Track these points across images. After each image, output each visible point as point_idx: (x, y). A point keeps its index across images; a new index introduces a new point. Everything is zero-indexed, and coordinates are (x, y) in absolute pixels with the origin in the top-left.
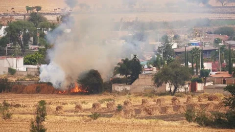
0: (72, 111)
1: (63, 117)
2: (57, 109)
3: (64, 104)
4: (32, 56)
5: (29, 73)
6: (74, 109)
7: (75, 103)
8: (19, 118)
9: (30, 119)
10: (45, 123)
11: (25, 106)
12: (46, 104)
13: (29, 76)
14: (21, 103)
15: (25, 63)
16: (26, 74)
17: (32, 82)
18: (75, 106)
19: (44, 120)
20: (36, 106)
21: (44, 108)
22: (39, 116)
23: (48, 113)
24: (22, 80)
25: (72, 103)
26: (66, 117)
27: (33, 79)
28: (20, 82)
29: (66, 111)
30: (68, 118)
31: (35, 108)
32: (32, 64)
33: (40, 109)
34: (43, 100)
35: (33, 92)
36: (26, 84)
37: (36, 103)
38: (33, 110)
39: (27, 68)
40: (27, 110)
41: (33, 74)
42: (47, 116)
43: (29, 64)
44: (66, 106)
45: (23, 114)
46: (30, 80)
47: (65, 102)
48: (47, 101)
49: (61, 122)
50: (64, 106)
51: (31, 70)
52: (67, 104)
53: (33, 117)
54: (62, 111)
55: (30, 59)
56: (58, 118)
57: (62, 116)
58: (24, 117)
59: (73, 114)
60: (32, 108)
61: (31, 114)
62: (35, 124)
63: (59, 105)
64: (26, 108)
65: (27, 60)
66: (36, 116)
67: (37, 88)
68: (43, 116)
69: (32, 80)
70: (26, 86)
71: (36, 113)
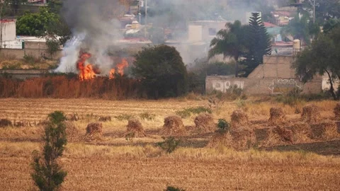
0: (120, 135)
1: (103, 147)
2: (88, 129)
3: (104, 119)
4: (35, 17)
5: (28, 52)
6: (125, 129)
7: (128, 117)
8: (7, 149)
9: (32, 151)
10: (63, 159)
11: (19, 125)
12: (65, 118)
13: (28, 59)
14: (11, 118)
15: (20, 33)
16: (21, 55)
17: (35, 72)
18: (126, 122)
19: (60, 154)
20: (44, 123)
21: (61, 129)
22: (51, 144)
23: (69, 139)
24: (12, 68)
25: (120, 118)
26: (107, 147)
27: (36, 66)
28: (8, 71)
29: (107, 135)
30: (112, 149)
31: (42, 128)
32: (33, 34)
33: (52, 129)
34: (58, 110)
35: (37, 95)
36: (21, 78)
37: (44, 117)
38: (38, 131)
39: (23, 43)
40: (24, 131)
41: (37, 55)
42: (68, 145)
43: (28, 34)
44: (108, 123)
45: (17, 140)
46: (30, 69)
47: (105, 115)
48: (68, 113)
49: (98, 157)
50: (103, 123)
51: (32, 46)
52: (109, 118)
53: (38, 147)
54: (99, 135)
55: (30, 24)
56: (92, 149)
57: (99, 144)
58: (17, 146)
59: (123, 140)
60: (34, 129)
61: (32, 141)
62: (42, 161)
63: (93, 121)
64: (23, 128)
65: (24, 25)
66: (44, 144)
67: (46, 85)
68: (60, 144)
69: (34, 69)
70: (22, 81)
71: (44, 140)
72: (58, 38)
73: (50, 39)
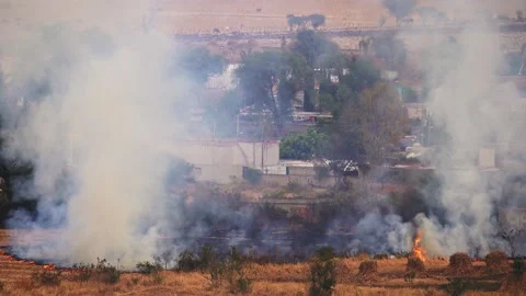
0: (399, 276)
1: (377, 289)
2: (361, 268)
3: (380, 257)
4: (301, 138)
5: (293, 179)
6: (404, 268)
7: (407, 256)
8: (267, 290)
9: (296, 292)
12: (333, 255)
13: (292, 187)
15: (284, 156)
16: (285, 182)
17: (299, 201)
18: (405, 261)
20: (310, 260)
21: (330, 268)
22: (317, 285)
23: (338, 280)
24: (275, 197)
25: (398, 255)
26: (383, 289)
27: (302, 194)
28: (270, 201)
29: (382, 275)
30: (389, 292)
31: (308, 267)
32: (299, 158)
33: (319, 267)
36: (285, 207)
38: (303, 270)
39: (287, 168)
40: (287, 270)
41: (304, 182)
42: (338, 287)
43: (293, 157)
44: (384, 261)
45: (279, 280)
46: (295, 198)
47: (380, 252)
50: (378, 261)
51: (298, 172)
52: (386, 256)
53: (303, 289)
54: (374, 275)
55: (295, 145)
56: (365, 291)
57: (375, 286)
58: (280, 287)
59: (401, 281)
60: (299, 267)
61: (297, 281)
63: (368, 259)
65: (288, 147)
66: (310, 285)
68: (328, 285)
69: (300, 198)
70: (285, 212)
71: (309, 280)
72: (328, 162)
73: (319, 163)
